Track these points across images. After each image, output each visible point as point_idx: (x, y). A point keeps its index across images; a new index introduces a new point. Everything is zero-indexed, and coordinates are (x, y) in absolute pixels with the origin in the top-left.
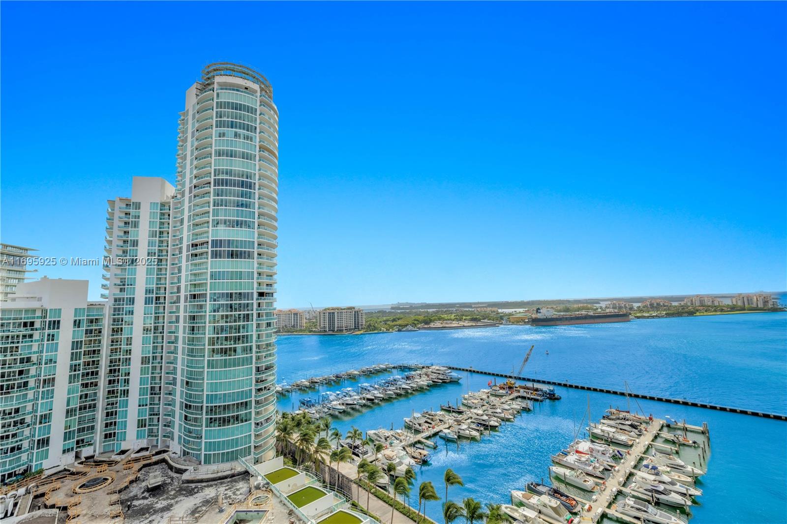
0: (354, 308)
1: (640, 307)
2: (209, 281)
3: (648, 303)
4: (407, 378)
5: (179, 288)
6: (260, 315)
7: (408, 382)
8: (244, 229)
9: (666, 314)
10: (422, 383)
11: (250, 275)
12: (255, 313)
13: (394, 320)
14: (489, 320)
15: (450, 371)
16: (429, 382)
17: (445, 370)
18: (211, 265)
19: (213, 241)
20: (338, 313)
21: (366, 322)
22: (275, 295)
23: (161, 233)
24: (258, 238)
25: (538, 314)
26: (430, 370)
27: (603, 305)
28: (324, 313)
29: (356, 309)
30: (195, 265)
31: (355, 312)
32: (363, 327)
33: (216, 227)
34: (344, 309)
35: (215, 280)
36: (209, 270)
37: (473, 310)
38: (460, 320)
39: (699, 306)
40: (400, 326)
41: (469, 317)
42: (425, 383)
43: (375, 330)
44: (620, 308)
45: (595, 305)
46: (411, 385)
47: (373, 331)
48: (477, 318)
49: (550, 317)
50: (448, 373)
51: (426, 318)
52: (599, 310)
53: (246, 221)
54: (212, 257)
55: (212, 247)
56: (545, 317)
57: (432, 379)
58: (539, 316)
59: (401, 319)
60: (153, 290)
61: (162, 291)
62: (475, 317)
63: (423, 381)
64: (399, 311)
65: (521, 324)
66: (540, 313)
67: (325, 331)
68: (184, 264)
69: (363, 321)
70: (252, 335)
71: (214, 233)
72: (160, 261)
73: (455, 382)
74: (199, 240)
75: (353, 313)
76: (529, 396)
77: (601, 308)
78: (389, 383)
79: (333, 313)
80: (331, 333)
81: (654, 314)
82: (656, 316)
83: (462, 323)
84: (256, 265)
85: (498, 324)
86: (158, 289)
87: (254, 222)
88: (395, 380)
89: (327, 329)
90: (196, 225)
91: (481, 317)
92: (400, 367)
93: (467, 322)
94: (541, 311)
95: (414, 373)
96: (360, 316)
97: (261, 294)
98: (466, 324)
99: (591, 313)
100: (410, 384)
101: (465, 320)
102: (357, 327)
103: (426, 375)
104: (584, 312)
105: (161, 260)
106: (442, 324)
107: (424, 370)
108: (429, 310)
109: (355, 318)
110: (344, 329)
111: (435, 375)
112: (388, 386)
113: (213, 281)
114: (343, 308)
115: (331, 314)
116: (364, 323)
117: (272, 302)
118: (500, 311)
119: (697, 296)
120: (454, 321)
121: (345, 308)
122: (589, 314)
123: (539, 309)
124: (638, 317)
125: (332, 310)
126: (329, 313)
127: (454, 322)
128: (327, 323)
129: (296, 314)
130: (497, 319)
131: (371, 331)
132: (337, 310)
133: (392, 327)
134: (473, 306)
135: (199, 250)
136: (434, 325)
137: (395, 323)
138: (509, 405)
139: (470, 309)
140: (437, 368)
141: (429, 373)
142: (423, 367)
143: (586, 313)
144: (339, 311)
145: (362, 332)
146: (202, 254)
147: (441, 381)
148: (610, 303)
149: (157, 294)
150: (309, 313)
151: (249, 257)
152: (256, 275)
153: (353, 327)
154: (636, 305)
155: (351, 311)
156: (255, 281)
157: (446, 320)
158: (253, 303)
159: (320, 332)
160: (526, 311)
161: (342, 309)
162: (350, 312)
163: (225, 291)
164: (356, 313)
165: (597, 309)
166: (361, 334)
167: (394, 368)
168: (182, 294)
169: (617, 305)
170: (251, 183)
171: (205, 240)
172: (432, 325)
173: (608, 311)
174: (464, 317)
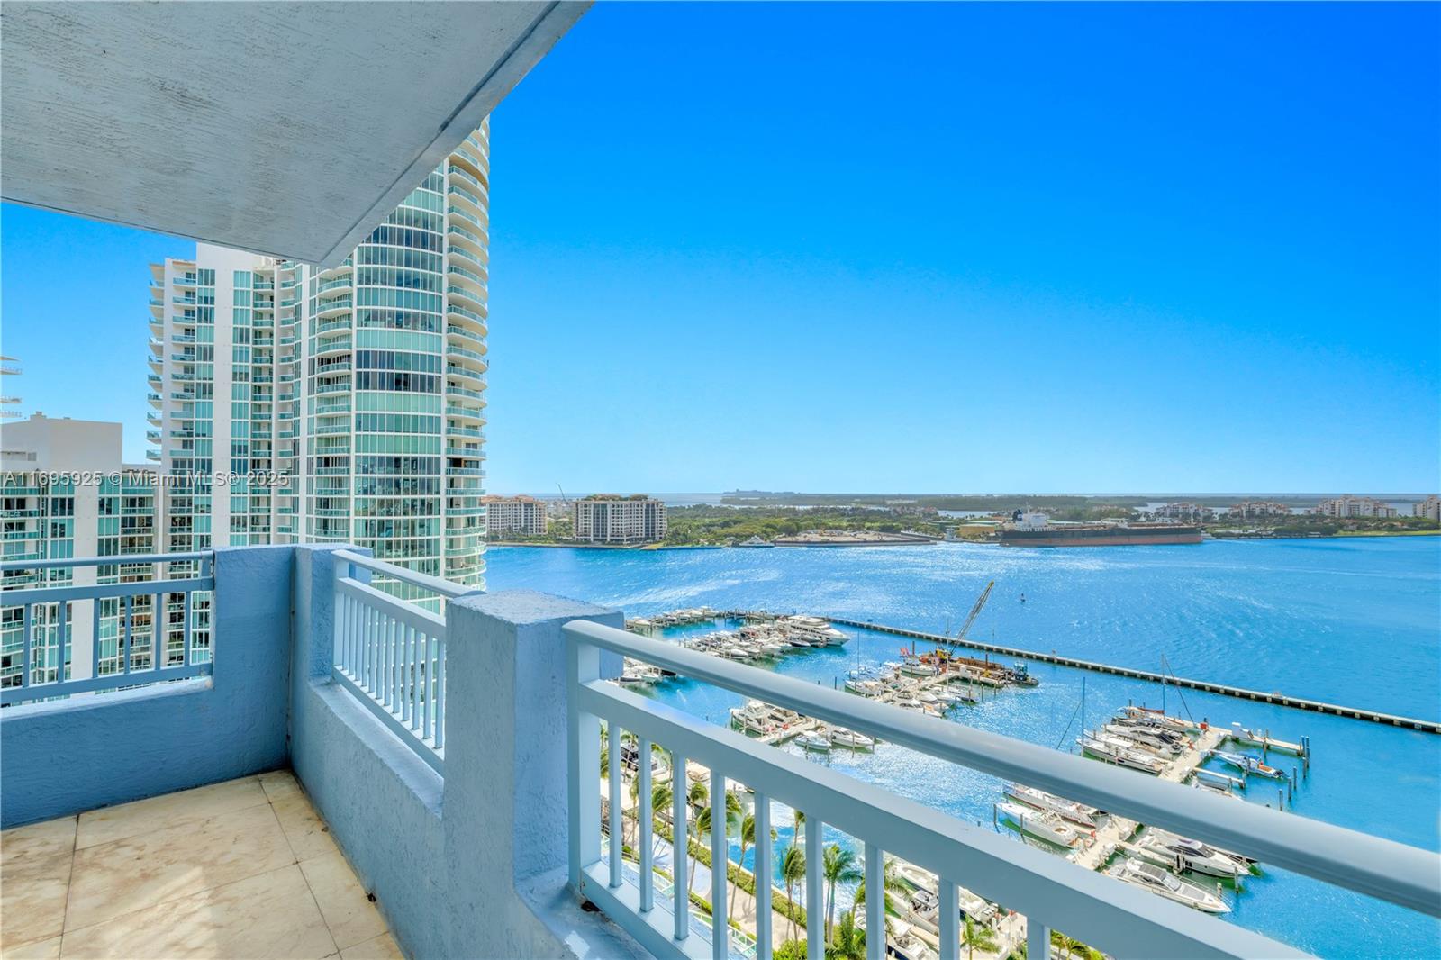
0: (646, 498)
1: (1226, 514)
2: (354, 433)
3: (1244, 509)
4: (743, 635)
5: (296, 445)
6: (454, 503)
7: (744, 643)
8: (420, 332)
9: (1276, 531)
10: (771, 646)
11: (434, 424)
12: (443, 497)
13: (725, 525)
14: (916, 531)
15: (827, 626)
16: (785, 644)
17: (819, 624)
18: (357, 402)
19: (359, 353)
20: (614, 506)
21: (670, 526)
22: (483, 464)
23: (258, 334)
24: (449, 350)
25: (1017, 523)
26: (790, 622)
27: (1152, 508)
28: (586, 506)
29: (650, 500)
30: (327, 400)
31: (648, 505)
32: (663, 536)
33: (366, 325)
34: (626, 499)
35: (365, 431)
36: (354, 412)
37: (887, 509)
38: (860, 529)
39: (1347, 518)
40: (737, 536)
41: (878, 524)
42: (778, 646)
43: (686, 543)
44: (1186, 516)
45: (1136, 508)
46: (749, 649)
47: (682, 544)
48: (893, 527)
49: (1040, 529)
50: (823, 629)
51: (790, 523)
52: (1143, 519)
53: (424, 316)
54: (359, 387)
55: (359, 366)
56: (1029, 529)
57: (791, 638)
58: (1018, 526)
59: (740, 522)
60: (246, 447)
61: (264, 450)
62: (889, 524)
63: (773, 643)
64: (737, 507)
65: (980, 540)
66: (1021, 520)
67: (587, 541)
68: (304, 397)
69: (664, 525)
70: (437, 541)
71: (359, 338)
72: (258, 390)
73: (835, 647)
74: (332, 352)
75: (644, 507)
76: (976, 678)
77: (1146, 514)
78: (707, 645)
79: (605, 506)
80: (599, 544)
81: (1250, 531)
82: (1256, 534)
83: (861, 536)
84: (444, 405)
85: (932, 539)
86: (257, 445)
87: (441, 317)
88: (719, 639)
89: (592, 538)
90: (326, 321)
91: (901, 526)
92: (731, 615)
93: (872, 533)
94: (1023, 516)
95: (756, 627)
96: (657, 515)
97: (456, 463)
98: (871, 537)
99: (1124, 525)
100: (747, 646)
101: (869, 528)
102: (650, 536)
103: (781, 631)
104: (1109, 522)
105: (260, 388)
106: (821, 535)
107: (778, 621)
108: (797, 507)
109: (647, 517)
110: (625, 538)
111: (798, 632)
112: (705, 650)
113: (362, 433)
114: (623, 496)
115: (600, 508)
116: (665, 527)
117: (476, 479)
118: (941, 513)
119: (1346, 496)
120: (846, 530)
121: (627, 496)
122: (1120, 525)
123: (1019, 512)
124: (1219, 536)
125: (601, 499)
126: (595, 506)
127: (846, 533)
128: (592, 526)
129: (529, 506)
130: (933, 530)
131: (678, 544)
132: (611, 501)
133: (720, 538)
134: (889, 502)
135: (333, 372)
136: (805, 537)
137: (726, 530)
138: (937, 693)
139: (882, 509)
140: (803, 619)
141: (788, 628)
142: (776, 618)
143: (1114, 523)
144: (615, 503)
145: (660, 545)
146: (338, 379)
147: (808, 644)
148: (1165, 505)
149: (254, 454)
150: (555, 503)
151: (431, 388)
152: (444, 425)
153: (644, 536)
154: (1218, 511)
155: (639, 502)
156: (443, 436)
157: (831, 528)
158: (439, 480)
159: (577, 542)
160: (993, 516)
161: (621, 499)
162: (638, 506)
163: (386, 455)
164: (649, 508)
165: (1139, 516)
166: (659, 549)
167: (719, 616)
168: (303, 457)
169: (1181, 510)
170: (433, 236)
171: (345, 351)
172: (801, 538)
173: (1159, 520)
174: (868, 524)
